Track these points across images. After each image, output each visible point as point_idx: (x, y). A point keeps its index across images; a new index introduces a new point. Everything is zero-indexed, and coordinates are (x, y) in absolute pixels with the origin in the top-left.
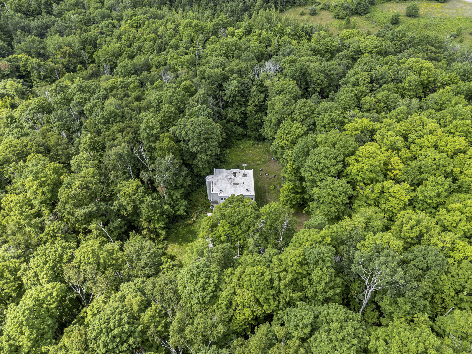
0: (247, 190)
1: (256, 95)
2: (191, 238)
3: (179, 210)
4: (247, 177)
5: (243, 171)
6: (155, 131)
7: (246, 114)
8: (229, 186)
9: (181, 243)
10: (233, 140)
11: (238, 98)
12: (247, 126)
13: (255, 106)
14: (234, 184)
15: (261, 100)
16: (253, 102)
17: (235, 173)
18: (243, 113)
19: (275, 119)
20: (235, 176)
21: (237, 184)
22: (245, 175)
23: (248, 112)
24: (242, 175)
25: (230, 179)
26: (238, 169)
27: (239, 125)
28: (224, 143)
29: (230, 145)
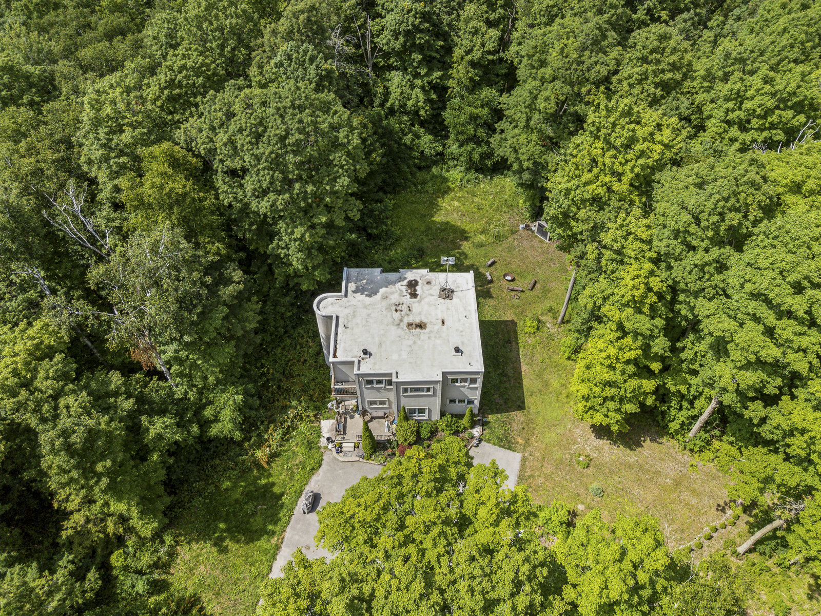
0: (457, 350)
1: (476, 31)
2: (257, 521)
3: (216, 420)
4: (455, 299)
5: (440, 278)
6: (127, 137)
7: (445, 89)
8: (394, 332)
9: (221, 539)
10: (405, 169)
11: (421, 39)
12: (445, 128)
13: (473, 64)
14: (410, 325)
15: (490, 46)
16: (468, 52)
17: (413, 285)
18: (434, 87)
19: (547, 99)
20: (414, 295)
21: (421, 326)
22: (447, 293)
23: (451, 83)
24: (436, 290)
25: (397, 308)
26: (424, 271)
27: (422, 124)
28: (379, 181)
29: (397, 185)
